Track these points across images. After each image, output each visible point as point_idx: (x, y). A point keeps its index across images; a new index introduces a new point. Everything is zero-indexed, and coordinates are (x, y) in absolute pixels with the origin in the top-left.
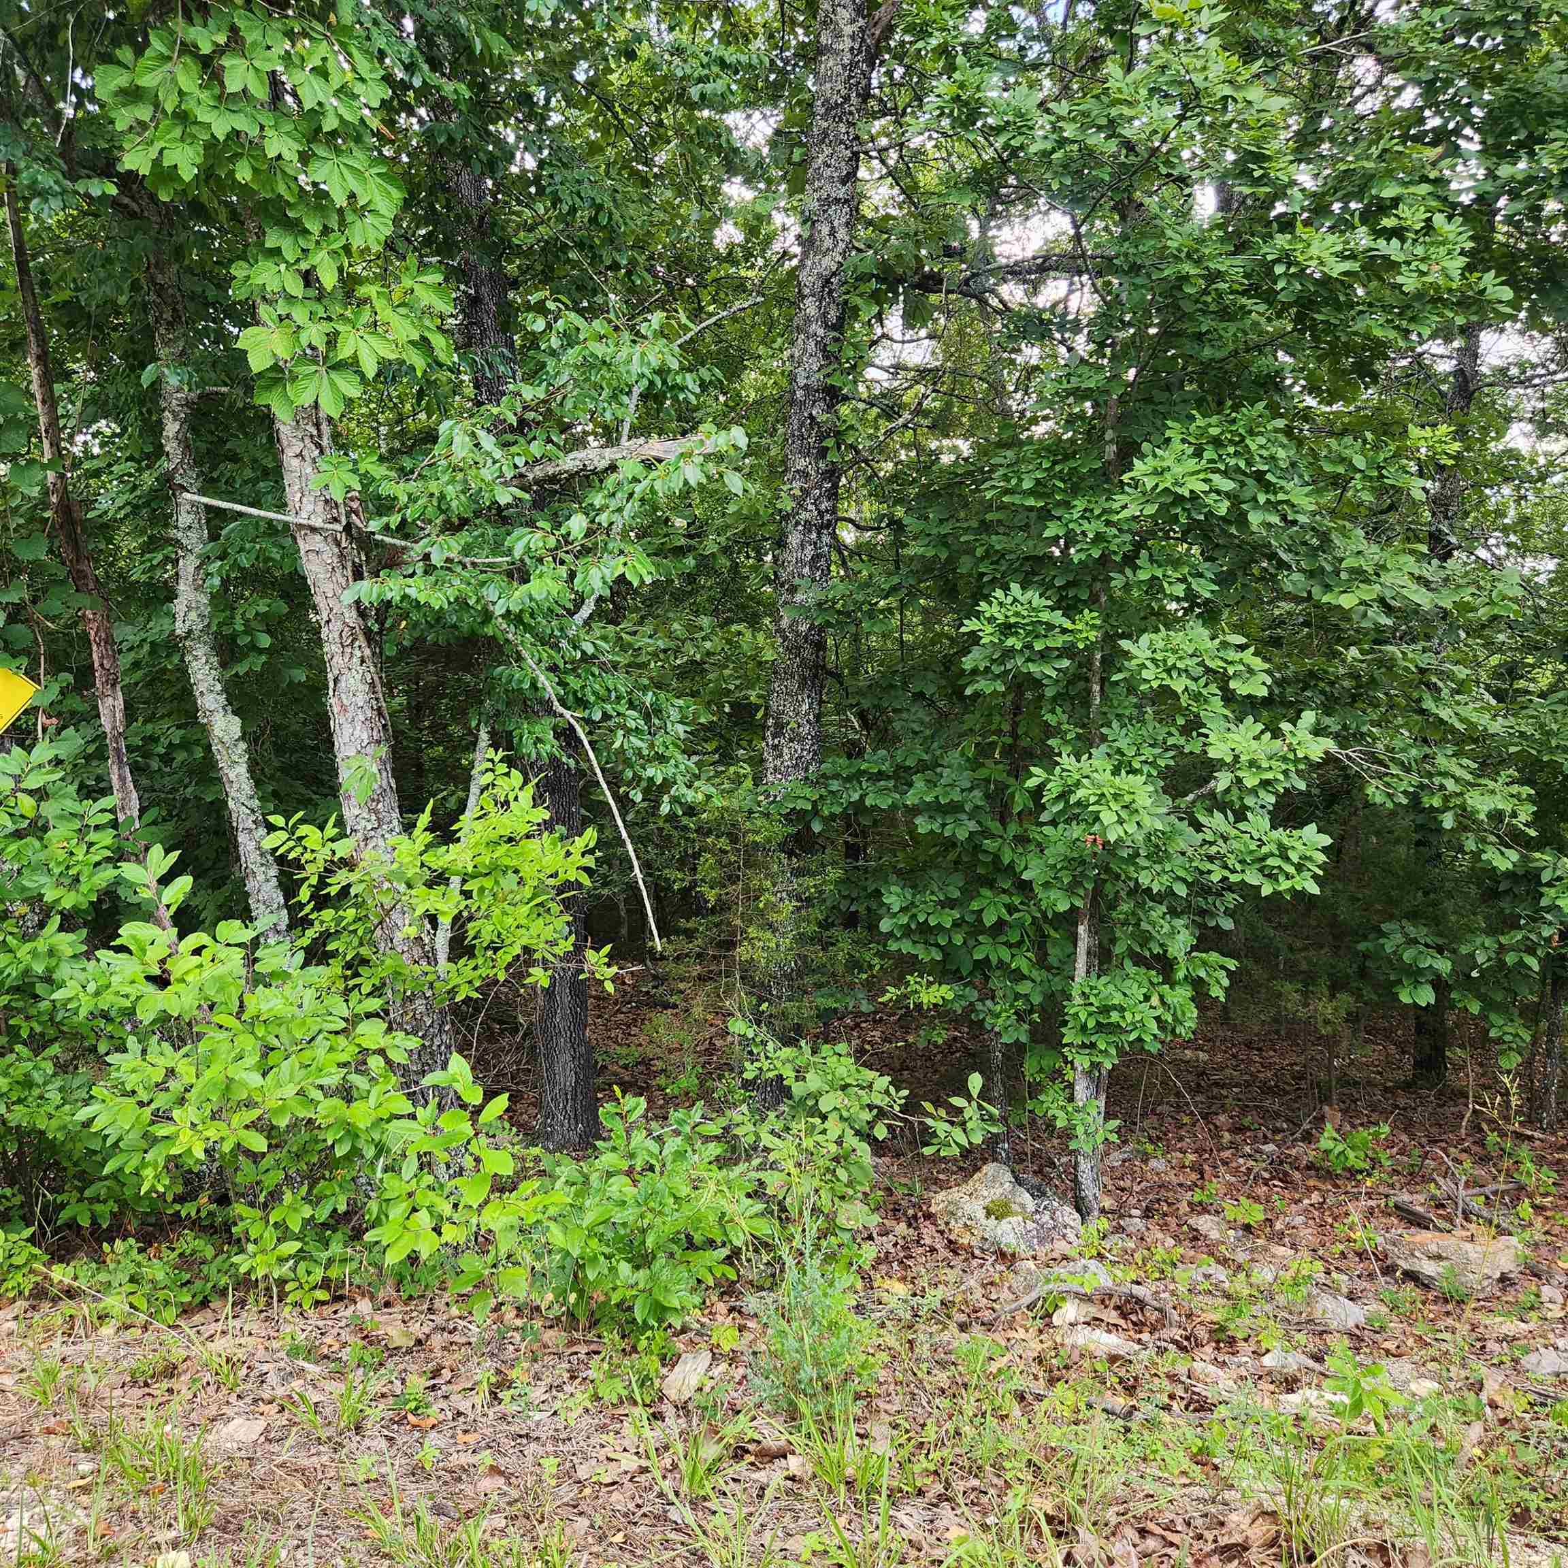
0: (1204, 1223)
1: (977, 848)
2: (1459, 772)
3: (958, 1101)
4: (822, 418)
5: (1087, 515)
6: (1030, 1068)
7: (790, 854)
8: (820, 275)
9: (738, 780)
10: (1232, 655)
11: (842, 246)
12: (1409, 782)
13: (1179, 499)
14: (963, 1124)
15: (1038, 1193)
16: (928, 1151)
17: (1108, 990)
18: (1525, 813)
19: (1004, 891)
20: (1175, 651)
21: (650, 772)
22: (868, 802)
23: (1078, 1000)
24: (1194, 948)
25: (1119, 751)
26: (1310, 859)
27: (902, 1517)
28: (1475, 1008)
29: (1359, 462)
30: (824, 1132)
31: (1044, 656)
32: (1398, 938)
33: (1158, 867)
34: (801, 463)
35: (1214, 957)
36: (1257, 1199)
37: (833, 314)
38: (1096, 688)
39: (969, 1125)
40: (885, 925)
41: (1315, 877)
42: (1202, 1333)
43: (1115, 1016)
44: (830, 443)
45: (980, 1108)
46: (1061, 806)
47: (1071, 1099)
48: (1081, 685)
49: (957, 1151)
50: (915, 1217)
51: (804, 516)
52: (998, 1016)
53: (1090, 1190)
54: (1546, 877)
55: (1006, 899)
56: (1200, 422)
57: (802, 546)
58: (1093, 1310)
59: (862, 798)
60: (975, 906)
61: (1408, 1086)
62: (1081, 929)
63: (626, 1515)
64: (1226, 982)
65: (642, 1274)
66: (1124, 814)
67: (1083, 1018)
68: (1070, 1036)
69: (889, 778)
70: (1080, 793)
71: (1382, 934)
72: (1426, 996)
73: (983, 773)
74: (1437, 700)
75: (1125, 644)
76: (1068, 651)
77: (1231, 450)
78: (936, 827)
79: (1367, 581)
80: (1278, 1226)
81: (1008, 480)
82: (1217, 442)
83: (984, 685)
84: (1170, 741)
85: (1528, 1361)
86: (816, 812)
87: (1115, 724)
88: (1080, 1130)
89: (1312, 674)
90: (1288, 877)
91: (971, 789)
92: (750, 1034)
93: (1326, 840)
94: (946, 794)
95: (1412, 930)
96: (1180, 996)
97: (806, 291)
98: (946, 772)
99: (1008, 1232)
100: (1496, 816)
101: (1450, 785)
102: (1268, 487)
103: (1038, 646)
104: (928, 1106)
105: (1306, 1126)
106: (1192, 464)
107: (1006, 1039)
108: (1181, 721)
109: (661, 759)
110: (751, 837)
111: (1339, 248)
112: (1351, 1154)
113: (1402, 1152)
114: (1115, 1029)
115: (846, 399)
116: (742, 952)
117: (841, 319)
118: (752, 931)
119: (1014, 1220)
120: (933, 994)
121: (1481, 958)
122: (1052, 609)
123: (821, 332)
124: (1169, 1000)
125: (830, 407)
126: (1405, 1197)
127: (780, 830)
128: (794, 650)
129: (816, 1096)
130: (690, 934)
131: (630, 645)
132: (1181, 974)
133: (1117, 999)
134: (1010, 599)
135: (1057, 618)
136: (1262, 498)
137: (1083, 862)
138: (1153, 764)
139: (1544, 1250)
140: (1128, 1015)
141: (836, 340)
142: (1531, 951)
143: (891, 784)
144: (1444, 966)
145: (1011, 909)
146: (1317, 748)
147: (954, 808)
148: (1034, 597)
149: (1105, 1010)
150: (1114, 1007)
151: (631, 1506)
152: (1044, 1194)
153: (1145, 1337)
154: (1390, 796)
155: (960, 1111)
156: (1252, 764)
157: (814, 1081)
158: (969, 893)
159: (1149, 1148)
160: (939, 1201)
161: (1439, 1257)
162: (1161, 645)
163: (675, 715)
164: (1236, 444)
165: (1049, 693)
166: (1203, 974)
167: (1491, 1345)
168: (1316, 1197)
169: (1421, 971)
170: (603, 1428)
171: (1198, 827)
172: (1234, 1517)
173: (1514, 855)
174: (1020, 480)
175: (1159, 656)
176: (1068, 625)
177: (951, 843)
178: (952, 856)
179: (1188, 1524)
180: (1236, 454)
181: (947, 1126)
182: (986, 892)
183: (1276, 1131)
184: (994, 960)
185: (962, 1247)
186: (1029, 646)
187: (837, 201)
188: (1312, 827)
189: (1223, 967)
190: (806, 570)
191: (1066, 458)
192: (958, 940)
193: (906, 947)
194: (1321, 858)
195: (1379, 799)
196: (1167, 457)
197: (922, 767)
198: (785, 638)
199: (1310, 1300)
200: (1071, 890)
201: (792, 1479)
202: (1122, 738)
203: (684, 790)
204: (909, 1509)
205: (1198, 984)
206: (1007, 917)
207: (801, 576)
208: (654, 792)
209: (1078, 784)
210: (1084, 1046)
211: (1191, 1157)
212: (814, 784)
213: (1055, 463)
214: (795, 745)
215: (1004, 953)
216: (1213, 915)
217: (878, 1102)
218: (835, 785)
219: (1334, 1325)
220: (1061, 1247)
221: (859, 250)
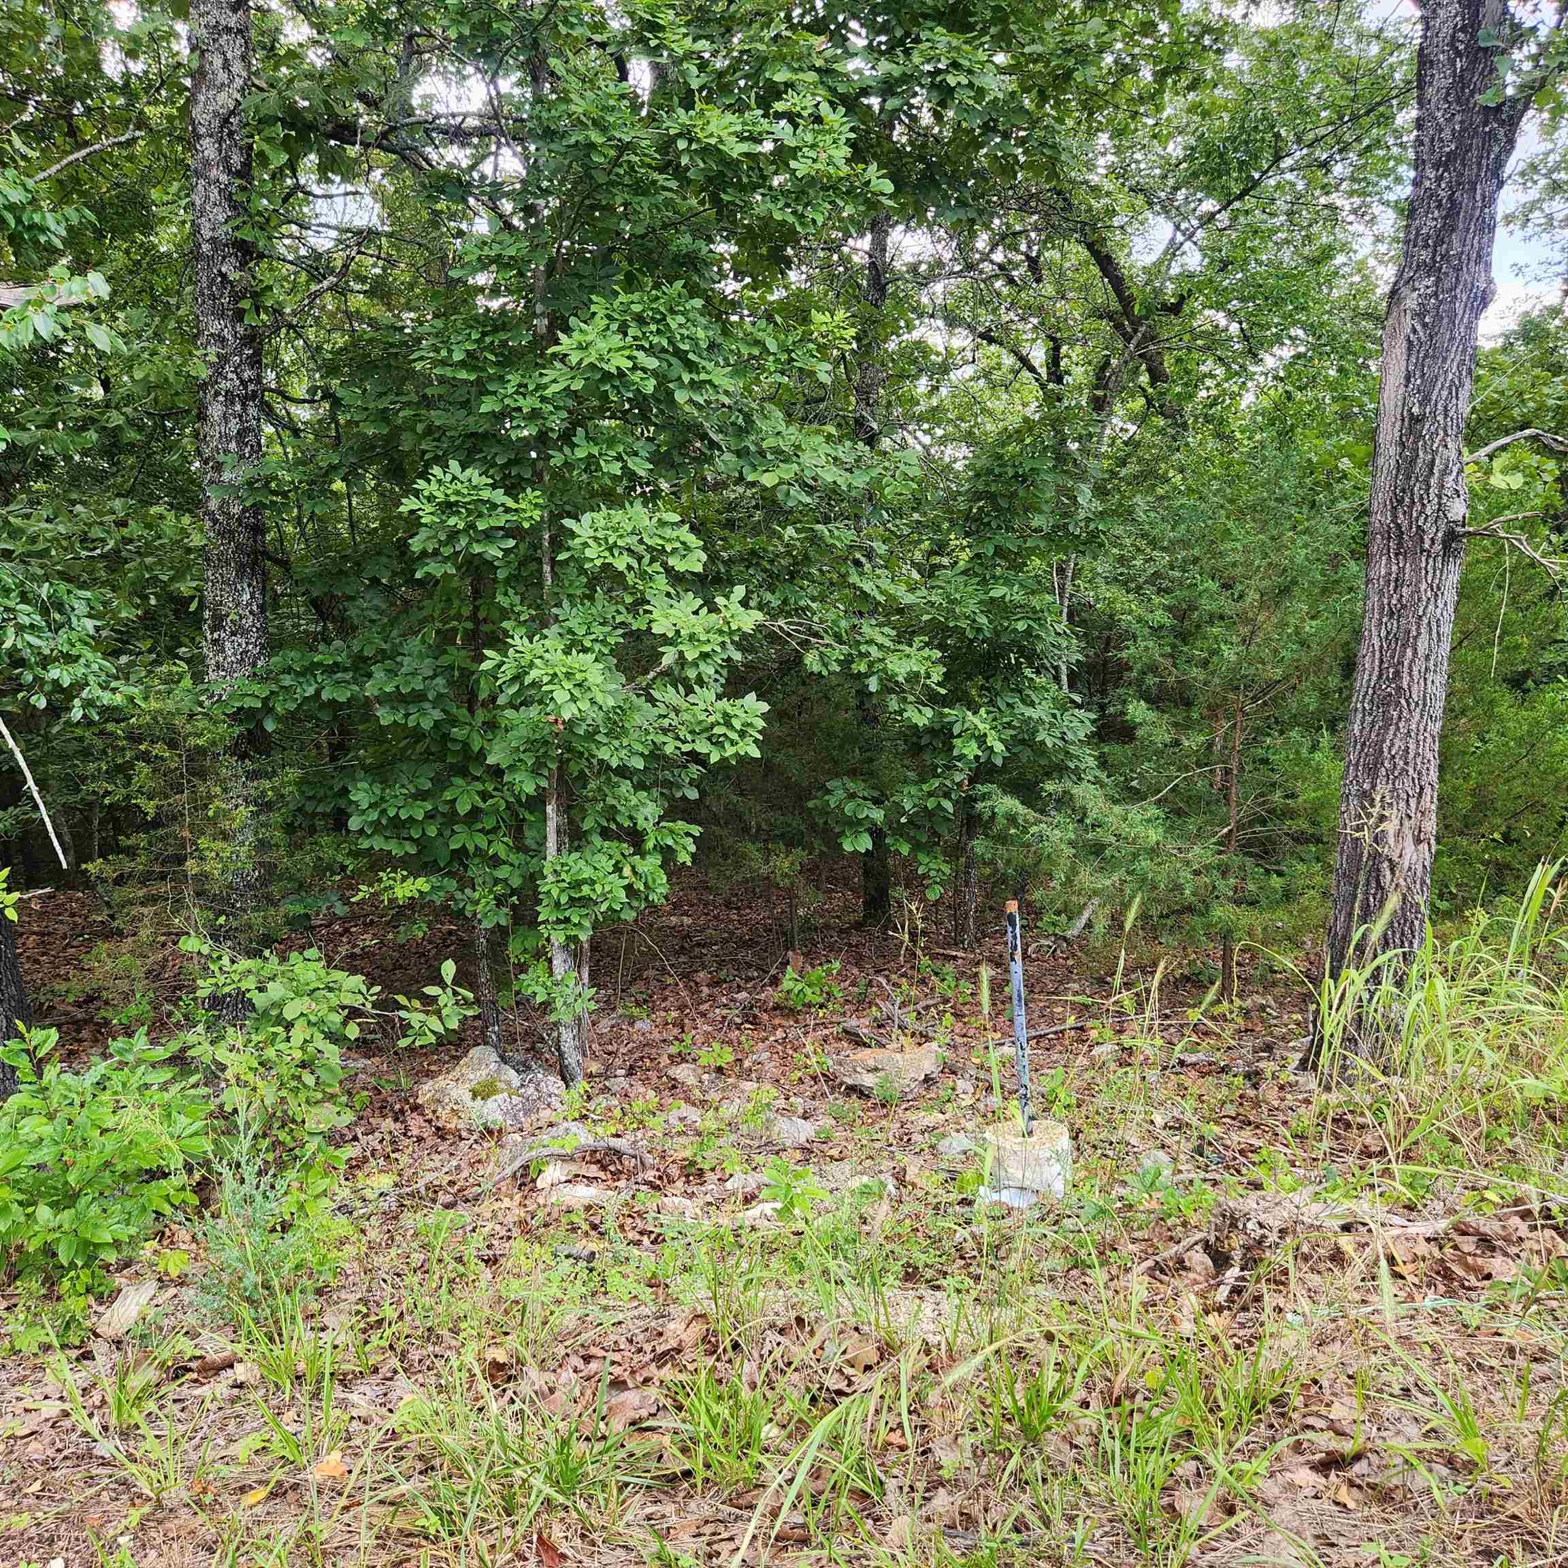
0: (683, 1073)
1: (446, 737)
2: (880, 639)
3: (431, 990)
4: (234, 276)
5: (522, 389)
6: (514, 950)
7: (243, 757)
8: (216, 114)
9: (172, 680)
10: (668, 532)
11: (239, 82)
12: (839, 652)
13: (607, 376)
14: (438, 1013)
15: (523, 1068)
16: (403, 1043)
17: (579, 866)
18: (937, 673)
19: (477, 779)
20: (615, 530)
21: (54, 673)
22: (325, 696)
23: (551, 878)
24: (661, 818)
25: (570, 631)
26: (750, 725)
27: (354, 1397)
28: (905, 849)
29: (772, 346)
30: (288, 1039)
31: (488, 536)
32: (841, 794)
33: (616, 743)
34: (215, 326)
35: (681, 825)
36: (730, 1043)
37: (236, 160)
38: (547, 568)
39: (444, 1012)
40: (354, 823)
41: (756, 741)
42: (674, 1171)
43: (586, 890)
44: (246, 304)
45: (455, 993)
46: (515, 688)
47: (551, 974)
48: (533, 566)
49: (433, 1039)
50: (402, 1111)
51: (224, 385)
52: (477, 903)
53: (572, 1058)
54: (956, 731)
55: (479, 786)
56: (623, 298)
57: (225, 417)
58: (574, 1168)
59: (318, 693)
60: (448, 795)
61: (858, 926)
62: (549, 809)
63: (44, 1463)
64: (693, 848)
65: (67, 1215)
66: (576, 692)
67: (555, 893)
68: (545, 913)
69: (346, 670)
70: (534, 674)
71: (829, 792)
72: (865, 843)
73: (444, 660)
74: (861, 574)
75: (568, 523)
76: (513, 531)
77: (653, 327)
78: (399, 717)
79: (786, 461)
80: (747, 1064)
81: (437, 350)
82: (640, 320)
83: (435, 569)
84: (619, 619)
85: (943, 1145)
86: (268, 709)
87: (566, 604)
88: (559, 1003)
89: (753, 553)
90: (733, 743)
91: (433, 678)
92: (205, 950)
93: (764, 707)
94: (407, 683)
95: (851, 786)
96: (650, 864)
97: (202, 130)
98: (406, 660)
99: (493, 1111)
100: (913, 677)
101: (874, 652)
102: (691, 366)
103: (481, 526)
104: (402, 999)
105: (773, 972)
106: (616, 340)
107: (487, 924)
108: (629, 600)
109: (70, 659)
110: (192, 741)
111: (739, 128)
112: (808, 991)
113: (853, 984)
114: (585, 902)
115: (261, 256)
116: (191, 866)
117: (247, 165)
118: (203, 842)
119: (499, 1097)
120: (407, 888)
121: (908, 806)
122: (494, 486)
123: (224, 178)
124: (640, 869)
125: (243, 265)
126: (852, 1023)
127: (228, 732)
128: (226, 533)
129: (280, 1005)
130: (131, 852)
131: (22, 531)
132: (650, 844)
133: (587, 873)
134: (449, 477)
135: (499, 496)
136: (686, 378)
137: (546, 743)
138: (604, 642)
139: (961, 1050)
140: (598, 888)
141: (243, 189)
142: (947, 795)
143: (348, 676)
144: (878, 815)
145: (485, 796)
146: (749, 620)
147: (418, 697)
148: (473, 474)
149: (577, 885)
150: (584, 881)
151: (50, 1452)
152: (529, 1068)
153: (622, 1184)
154: (825, 665)
155: (434, 999)
156: (692, 637)
157: (276, 990)
158: (441, 783)
159: (636, 1011)
160: (426, 1092)
161: (876, 1069)
162: (602, 523)
163: (81, 608)
164: (658, 322)
165: (501, 574)
166: (670, 842)
167: (916, 1137)
168: (780, 1034)
169: (860, 822)
170: (22, 1381)
171: (652, 700)
172: (672, 1326)
173: (929, 712)
174: (450, 351)
175: (600, 535)
176: (511, 503)
177: (417, 735)
178: (420, 748)
179: (631, 1341)
180: (659, 331)
181: (422, 1016)
182: (458, 781)
183: (749, 979)
184: (471, 848)
185: (450, 1132)
186: (472, 526)
187: (228, 30)
188: (752, 696)
189: (688, 834)
190: (233, 446)
191: (496, 330)
192: (432, 831)
193: (378, 843)
194: (760, 724)
195: (816, 668)
196: (591, 332)
197: (383, 656)
198: (215, 521)
199: (768, 1125)
200: (535, 771)
201: (240, 1386)
202: (573, 617)
203: (99, 692)
204: (362, 1389)
205: (667, 853)
206: (481, 805)
207: (226, 451)
208: (63, 696)
209: (531, 665)
210: (559, 921)
211: (674, 1014)
212: (264, 680)
213: (484, 334)
214: (238, 639)
215: (481, 841)
216: (679, 787)
217: (346, 1002)
218: (287, 680)
219: (788, 1143)
220: (545, 1115)
221: (261, 89)
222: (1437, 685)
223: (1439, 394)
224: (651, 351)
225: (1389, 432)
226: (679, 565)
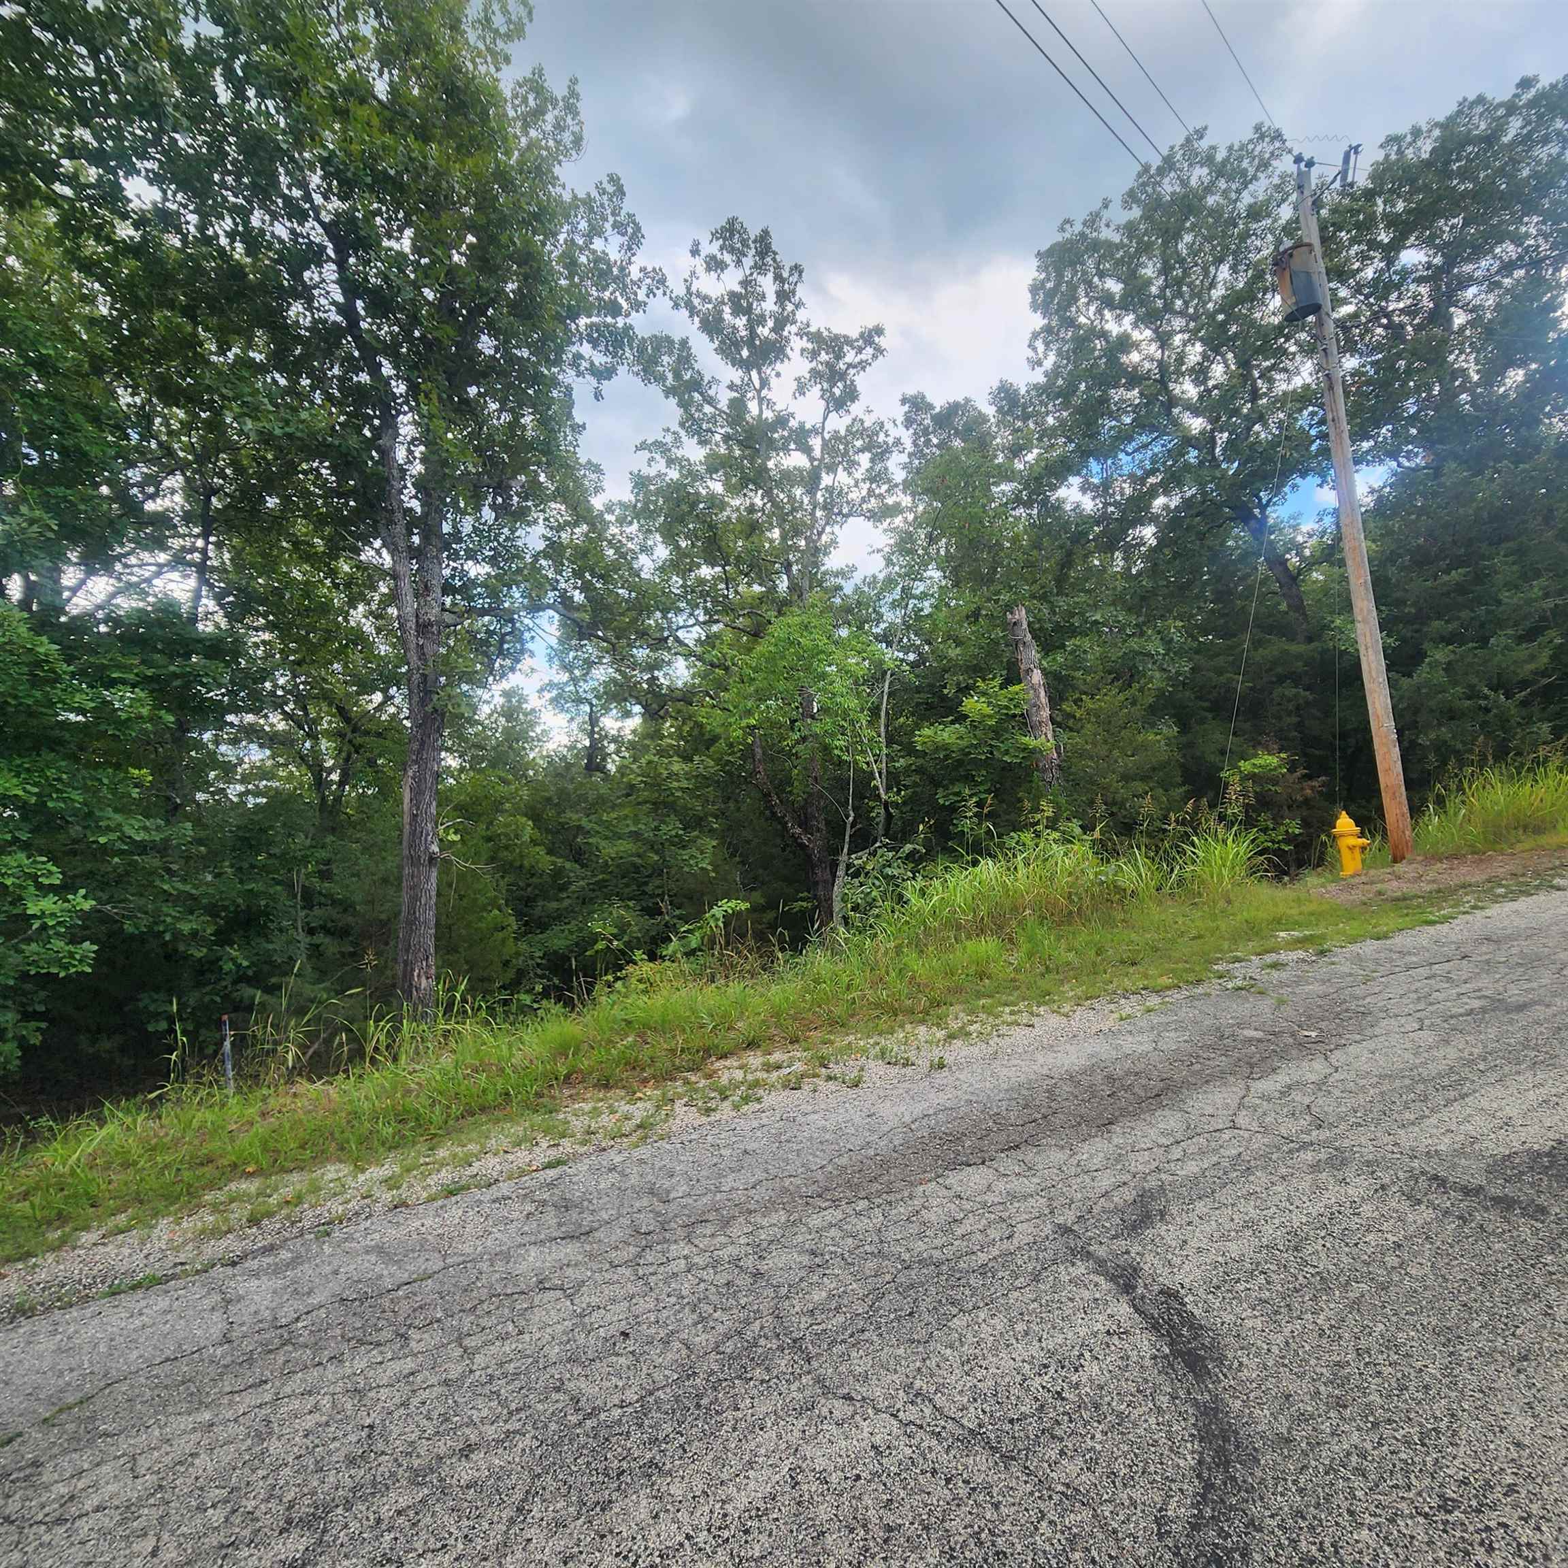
222: (431, 915)
223: (423, 806)
224: (35, 785)
225: (407, 819)
226: (46, 881)
